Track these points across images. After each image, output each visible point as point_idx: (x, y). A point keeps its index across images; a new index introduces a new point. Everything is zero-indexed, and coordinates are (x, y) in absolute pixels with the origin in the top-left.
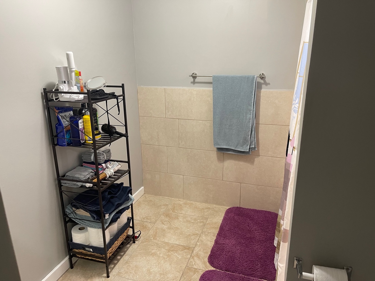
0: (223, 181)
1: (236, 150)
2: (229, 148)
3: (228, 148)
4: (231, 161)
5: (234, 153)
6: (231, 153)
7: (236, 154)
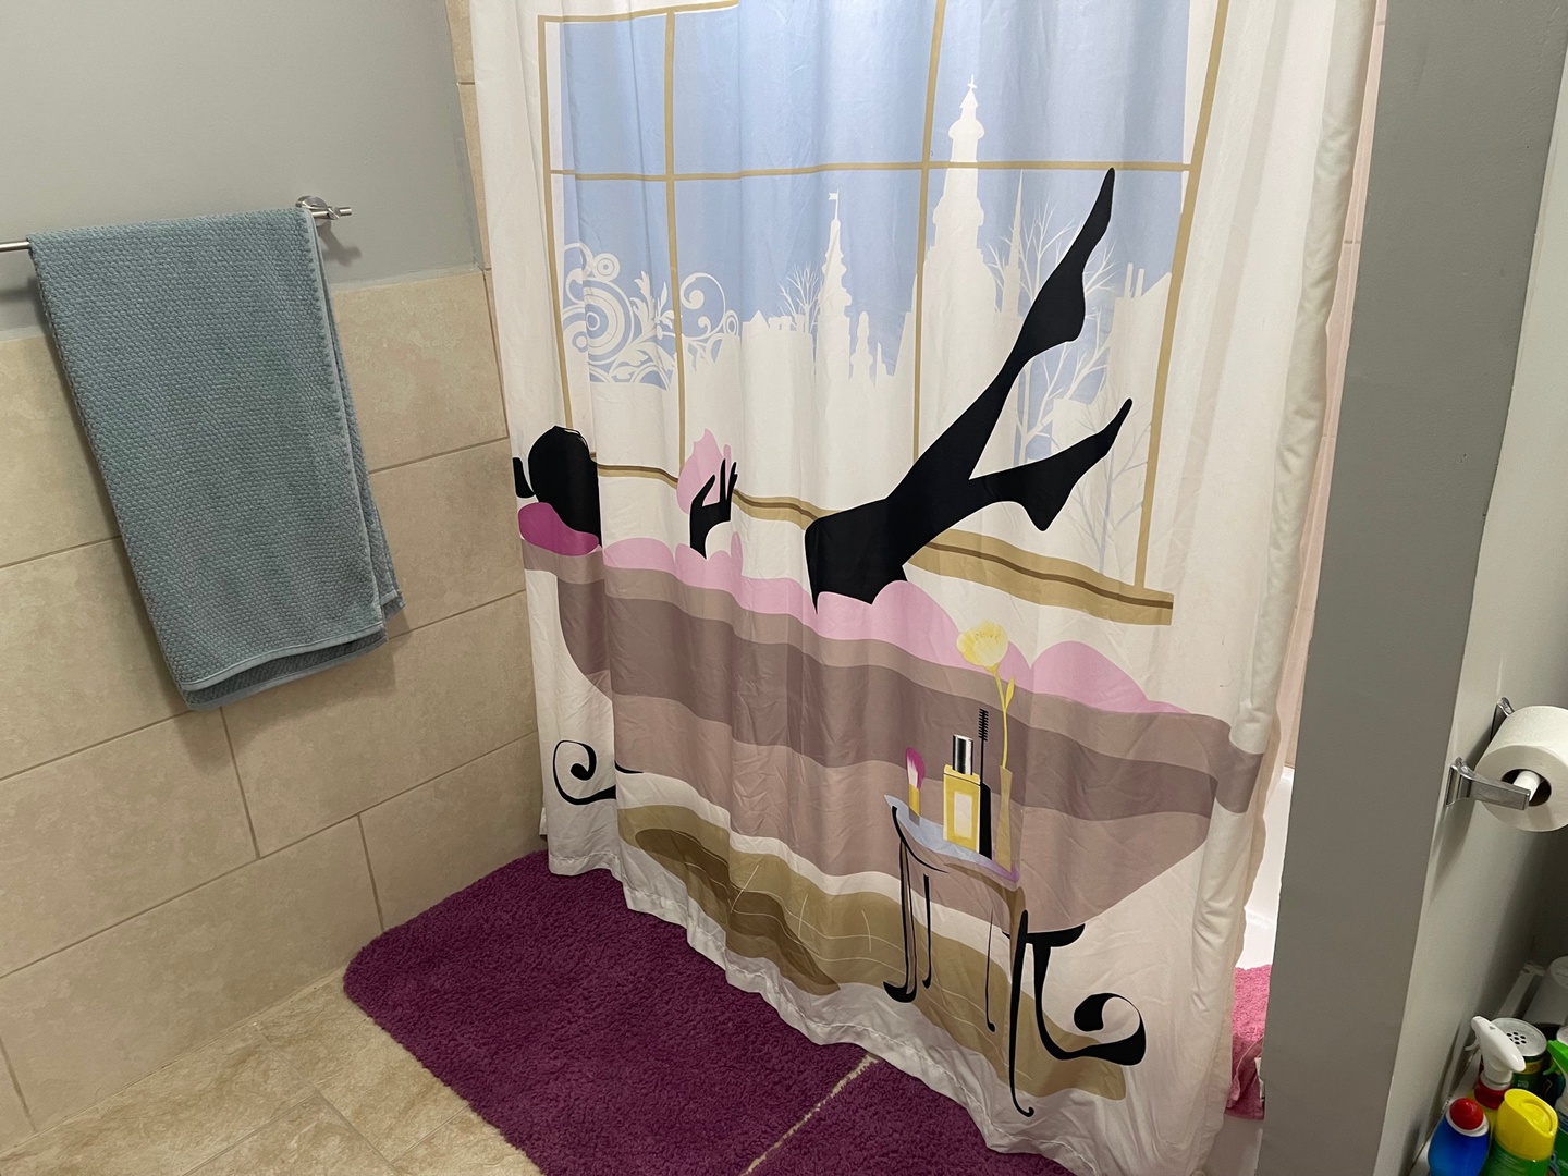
0: (259, 862)
1: (318, 647)
2: (276, 656)
3: (269, 658)
4: (277, 728)
5: (302, 675)
6: (285, 681)
7: (311, 672)
